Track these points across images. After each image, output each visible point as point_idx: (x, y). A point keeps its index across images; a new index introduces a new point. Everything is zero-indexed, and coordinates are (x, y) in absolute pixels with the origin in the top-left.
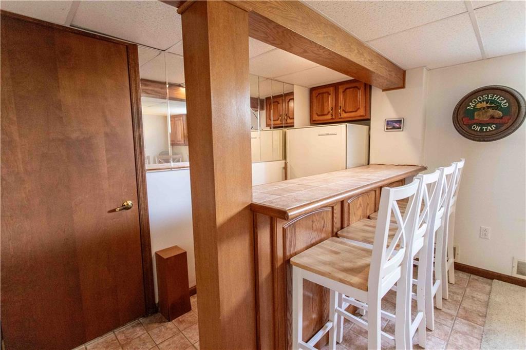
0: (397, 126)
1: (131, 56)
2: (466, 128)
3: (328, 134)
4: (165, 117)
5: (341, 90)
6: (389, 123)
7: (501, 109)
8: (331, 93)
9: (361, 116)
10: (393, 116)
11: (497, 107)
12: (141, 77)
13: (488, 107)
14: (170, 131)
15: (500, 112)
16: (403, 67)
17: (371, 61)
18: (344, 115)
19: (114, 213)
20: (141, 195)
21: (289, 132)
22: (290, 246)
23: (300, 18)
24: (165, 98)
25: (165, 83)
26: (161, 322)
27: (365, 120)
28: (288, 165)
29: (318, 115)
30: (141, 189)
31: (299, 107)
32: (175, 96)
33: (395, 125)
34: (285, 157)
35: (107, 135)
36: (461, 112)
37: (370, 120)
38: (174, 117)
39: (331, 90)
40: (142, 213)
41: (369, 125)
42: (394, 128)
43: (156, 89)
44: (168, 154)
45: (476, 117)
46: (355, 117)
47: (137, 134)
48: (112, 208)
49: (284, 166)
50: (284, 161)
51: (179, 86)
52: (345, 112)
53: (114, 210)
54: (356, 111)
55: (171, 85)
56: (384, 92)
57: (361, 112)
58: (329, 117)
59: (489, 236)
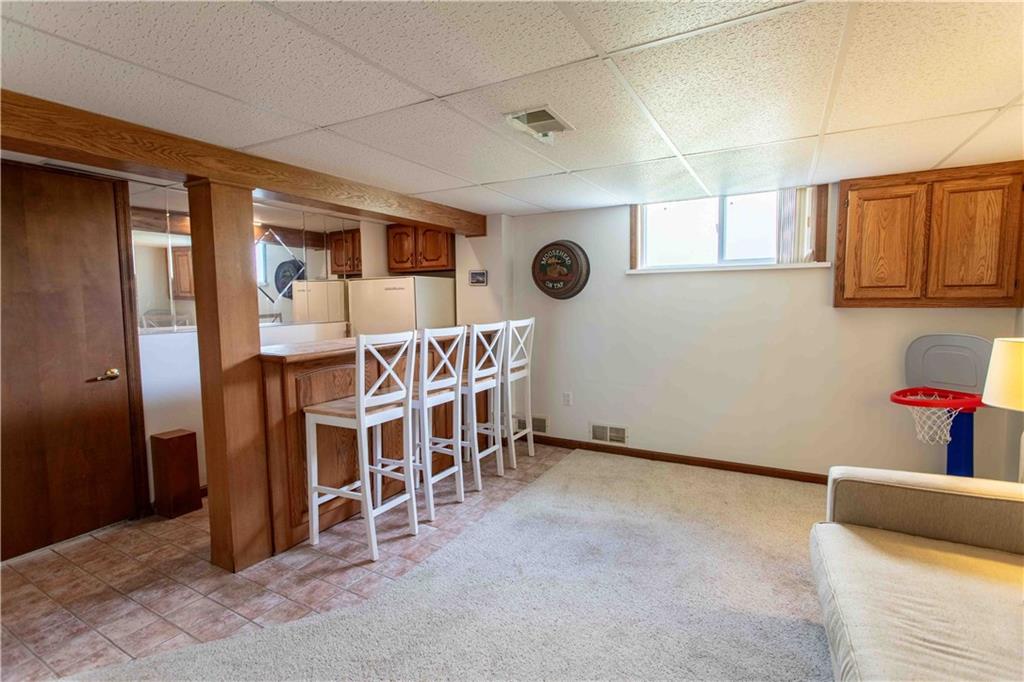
0: (481, 279)
1: (120, 194)
2: (541, 284)
3: (395, 289)
4: (166, 250)
5: (420, 232)
6: (474, 275)
7: (566, 267)
8: (410, 234)
9: (444, 266)
10: (477, 268)
11: (563, 264)
12: (131, 204)
13: (557, 263)
14: (171, 275)
15: (565, 269)
16: (483, 214)
17: (422, 212)
18: (425, 263)
19: (93, 384)
20: (132, 362)
21: (352, 284)
22: (305, 397)
23: (314, 184)
24: (164, 231)
25: (164, 212)
26: (159, 520)
27: (449, 271)
28: (352, 328)
29: (397, 262)
30: (131, 354)
31: (371, 249)
32: (178, 230)
33: (479, 278)
34: (347, 318)
35: (86, 288)
36: (538, 266)
37: (454, 270)
38: (175, 249)
39: (410, 231)
40: (133, 384)
41: (454, 277)
42: (478, 282)
43: (149, 220)
44: (168, 312)
45: (549, 273)
46: (437, 266)
47: (126, 287)
48: (92, 377)
49: (345, 329)
50: (345, 323)
51: (184, 214)
52: (427, 260)
53: (95, 380)
54: (437, 260)
55: (173, 213)
56: (467, 239)
57: (443, 261)
58: (408, 265)
59: (571, 403)
